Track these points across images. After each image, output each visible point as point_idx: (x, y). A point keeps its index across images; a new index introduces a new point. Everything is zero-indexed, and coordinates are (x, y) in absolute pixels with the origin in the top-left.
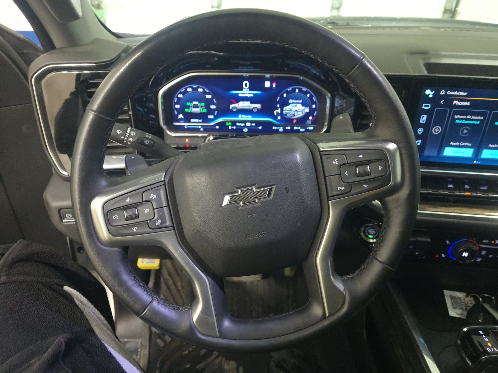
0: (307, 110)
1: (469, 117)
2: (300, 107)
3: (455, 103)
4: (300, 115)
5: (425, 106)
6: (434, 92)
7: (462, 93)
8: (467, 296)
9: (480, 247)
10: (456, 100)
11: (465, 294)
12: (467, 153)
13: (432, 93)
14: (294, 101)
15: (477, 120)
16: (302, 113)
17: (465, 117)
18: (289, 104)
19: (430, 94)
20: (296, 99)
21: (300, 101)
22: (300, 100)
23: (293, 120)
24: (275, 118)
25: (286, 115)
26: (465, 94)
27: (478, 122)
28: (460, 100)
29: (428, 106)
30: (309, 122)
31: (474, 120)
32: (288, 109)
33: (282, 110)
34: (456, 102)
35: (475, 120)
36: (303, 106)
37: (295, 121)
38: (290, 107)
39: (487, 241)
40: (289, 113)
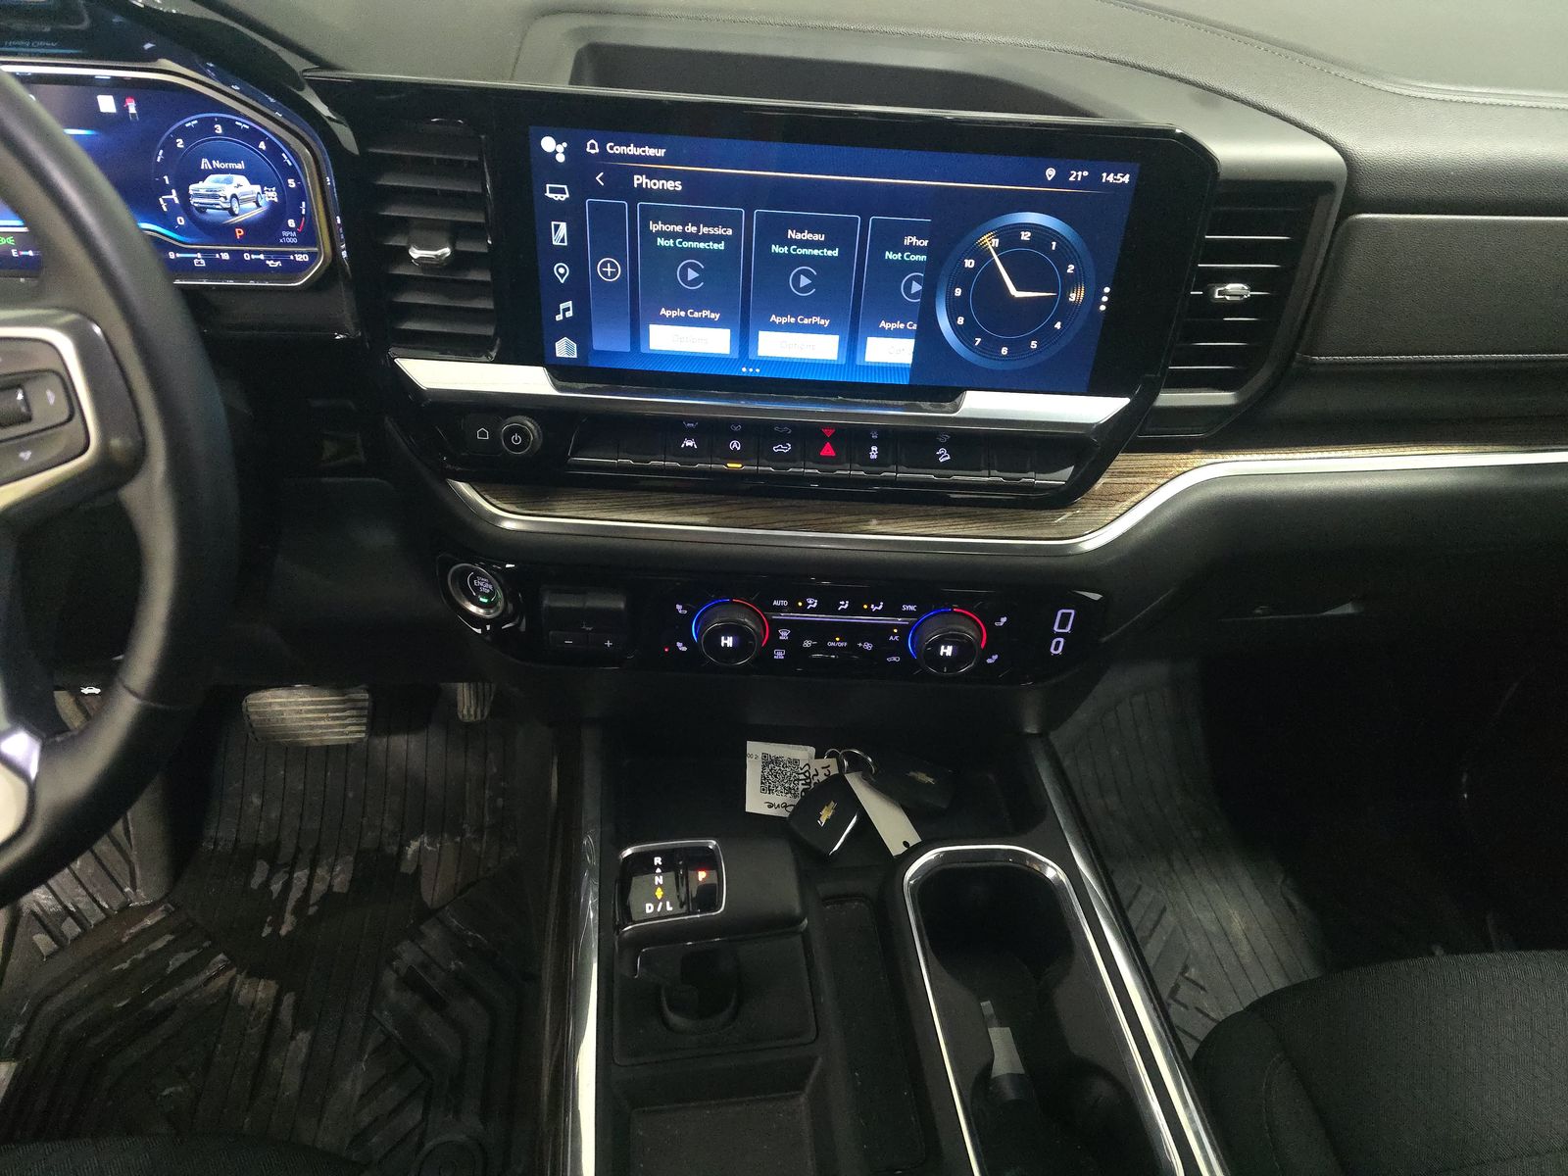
0: (272, 195)
1: (691, 229)
2: (242, 186)
3: (640, 182)
4: (249, 212)
5: (553, 191)
6: (565, 145)
7: (651, 152)
8: (819, 756)
9: (771, 622)
10: (641, 172)
11: (812, 750)
12: (713, 341)
13: (560, 148)
14: (217, 164)
15: (717, 239)
16: (258, 206)
17: (679, 228)
18: (203, 175)
19: (556, 152)
20: (223, 160)
21: (240, 166)
22: (237, 161)
23: (232, 227)
24: (166, 221)
25: (202, 210)
26: (661, 153)
27: (722, 246)
28: (651, 175)
29: (562, 191)
30: (290, 237)
31: (706, 238)
32: (202, 192)
33: (185, 196)
34: (639, 180)
35: (713, 237)
36: (253, 182)
37: (239, 233)
38: (210, 183)
39: (785, 603)
40: (212, 206)
